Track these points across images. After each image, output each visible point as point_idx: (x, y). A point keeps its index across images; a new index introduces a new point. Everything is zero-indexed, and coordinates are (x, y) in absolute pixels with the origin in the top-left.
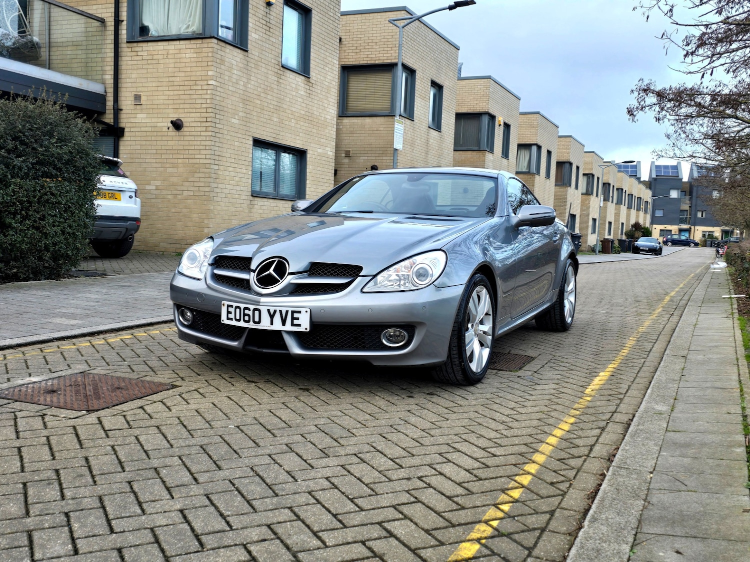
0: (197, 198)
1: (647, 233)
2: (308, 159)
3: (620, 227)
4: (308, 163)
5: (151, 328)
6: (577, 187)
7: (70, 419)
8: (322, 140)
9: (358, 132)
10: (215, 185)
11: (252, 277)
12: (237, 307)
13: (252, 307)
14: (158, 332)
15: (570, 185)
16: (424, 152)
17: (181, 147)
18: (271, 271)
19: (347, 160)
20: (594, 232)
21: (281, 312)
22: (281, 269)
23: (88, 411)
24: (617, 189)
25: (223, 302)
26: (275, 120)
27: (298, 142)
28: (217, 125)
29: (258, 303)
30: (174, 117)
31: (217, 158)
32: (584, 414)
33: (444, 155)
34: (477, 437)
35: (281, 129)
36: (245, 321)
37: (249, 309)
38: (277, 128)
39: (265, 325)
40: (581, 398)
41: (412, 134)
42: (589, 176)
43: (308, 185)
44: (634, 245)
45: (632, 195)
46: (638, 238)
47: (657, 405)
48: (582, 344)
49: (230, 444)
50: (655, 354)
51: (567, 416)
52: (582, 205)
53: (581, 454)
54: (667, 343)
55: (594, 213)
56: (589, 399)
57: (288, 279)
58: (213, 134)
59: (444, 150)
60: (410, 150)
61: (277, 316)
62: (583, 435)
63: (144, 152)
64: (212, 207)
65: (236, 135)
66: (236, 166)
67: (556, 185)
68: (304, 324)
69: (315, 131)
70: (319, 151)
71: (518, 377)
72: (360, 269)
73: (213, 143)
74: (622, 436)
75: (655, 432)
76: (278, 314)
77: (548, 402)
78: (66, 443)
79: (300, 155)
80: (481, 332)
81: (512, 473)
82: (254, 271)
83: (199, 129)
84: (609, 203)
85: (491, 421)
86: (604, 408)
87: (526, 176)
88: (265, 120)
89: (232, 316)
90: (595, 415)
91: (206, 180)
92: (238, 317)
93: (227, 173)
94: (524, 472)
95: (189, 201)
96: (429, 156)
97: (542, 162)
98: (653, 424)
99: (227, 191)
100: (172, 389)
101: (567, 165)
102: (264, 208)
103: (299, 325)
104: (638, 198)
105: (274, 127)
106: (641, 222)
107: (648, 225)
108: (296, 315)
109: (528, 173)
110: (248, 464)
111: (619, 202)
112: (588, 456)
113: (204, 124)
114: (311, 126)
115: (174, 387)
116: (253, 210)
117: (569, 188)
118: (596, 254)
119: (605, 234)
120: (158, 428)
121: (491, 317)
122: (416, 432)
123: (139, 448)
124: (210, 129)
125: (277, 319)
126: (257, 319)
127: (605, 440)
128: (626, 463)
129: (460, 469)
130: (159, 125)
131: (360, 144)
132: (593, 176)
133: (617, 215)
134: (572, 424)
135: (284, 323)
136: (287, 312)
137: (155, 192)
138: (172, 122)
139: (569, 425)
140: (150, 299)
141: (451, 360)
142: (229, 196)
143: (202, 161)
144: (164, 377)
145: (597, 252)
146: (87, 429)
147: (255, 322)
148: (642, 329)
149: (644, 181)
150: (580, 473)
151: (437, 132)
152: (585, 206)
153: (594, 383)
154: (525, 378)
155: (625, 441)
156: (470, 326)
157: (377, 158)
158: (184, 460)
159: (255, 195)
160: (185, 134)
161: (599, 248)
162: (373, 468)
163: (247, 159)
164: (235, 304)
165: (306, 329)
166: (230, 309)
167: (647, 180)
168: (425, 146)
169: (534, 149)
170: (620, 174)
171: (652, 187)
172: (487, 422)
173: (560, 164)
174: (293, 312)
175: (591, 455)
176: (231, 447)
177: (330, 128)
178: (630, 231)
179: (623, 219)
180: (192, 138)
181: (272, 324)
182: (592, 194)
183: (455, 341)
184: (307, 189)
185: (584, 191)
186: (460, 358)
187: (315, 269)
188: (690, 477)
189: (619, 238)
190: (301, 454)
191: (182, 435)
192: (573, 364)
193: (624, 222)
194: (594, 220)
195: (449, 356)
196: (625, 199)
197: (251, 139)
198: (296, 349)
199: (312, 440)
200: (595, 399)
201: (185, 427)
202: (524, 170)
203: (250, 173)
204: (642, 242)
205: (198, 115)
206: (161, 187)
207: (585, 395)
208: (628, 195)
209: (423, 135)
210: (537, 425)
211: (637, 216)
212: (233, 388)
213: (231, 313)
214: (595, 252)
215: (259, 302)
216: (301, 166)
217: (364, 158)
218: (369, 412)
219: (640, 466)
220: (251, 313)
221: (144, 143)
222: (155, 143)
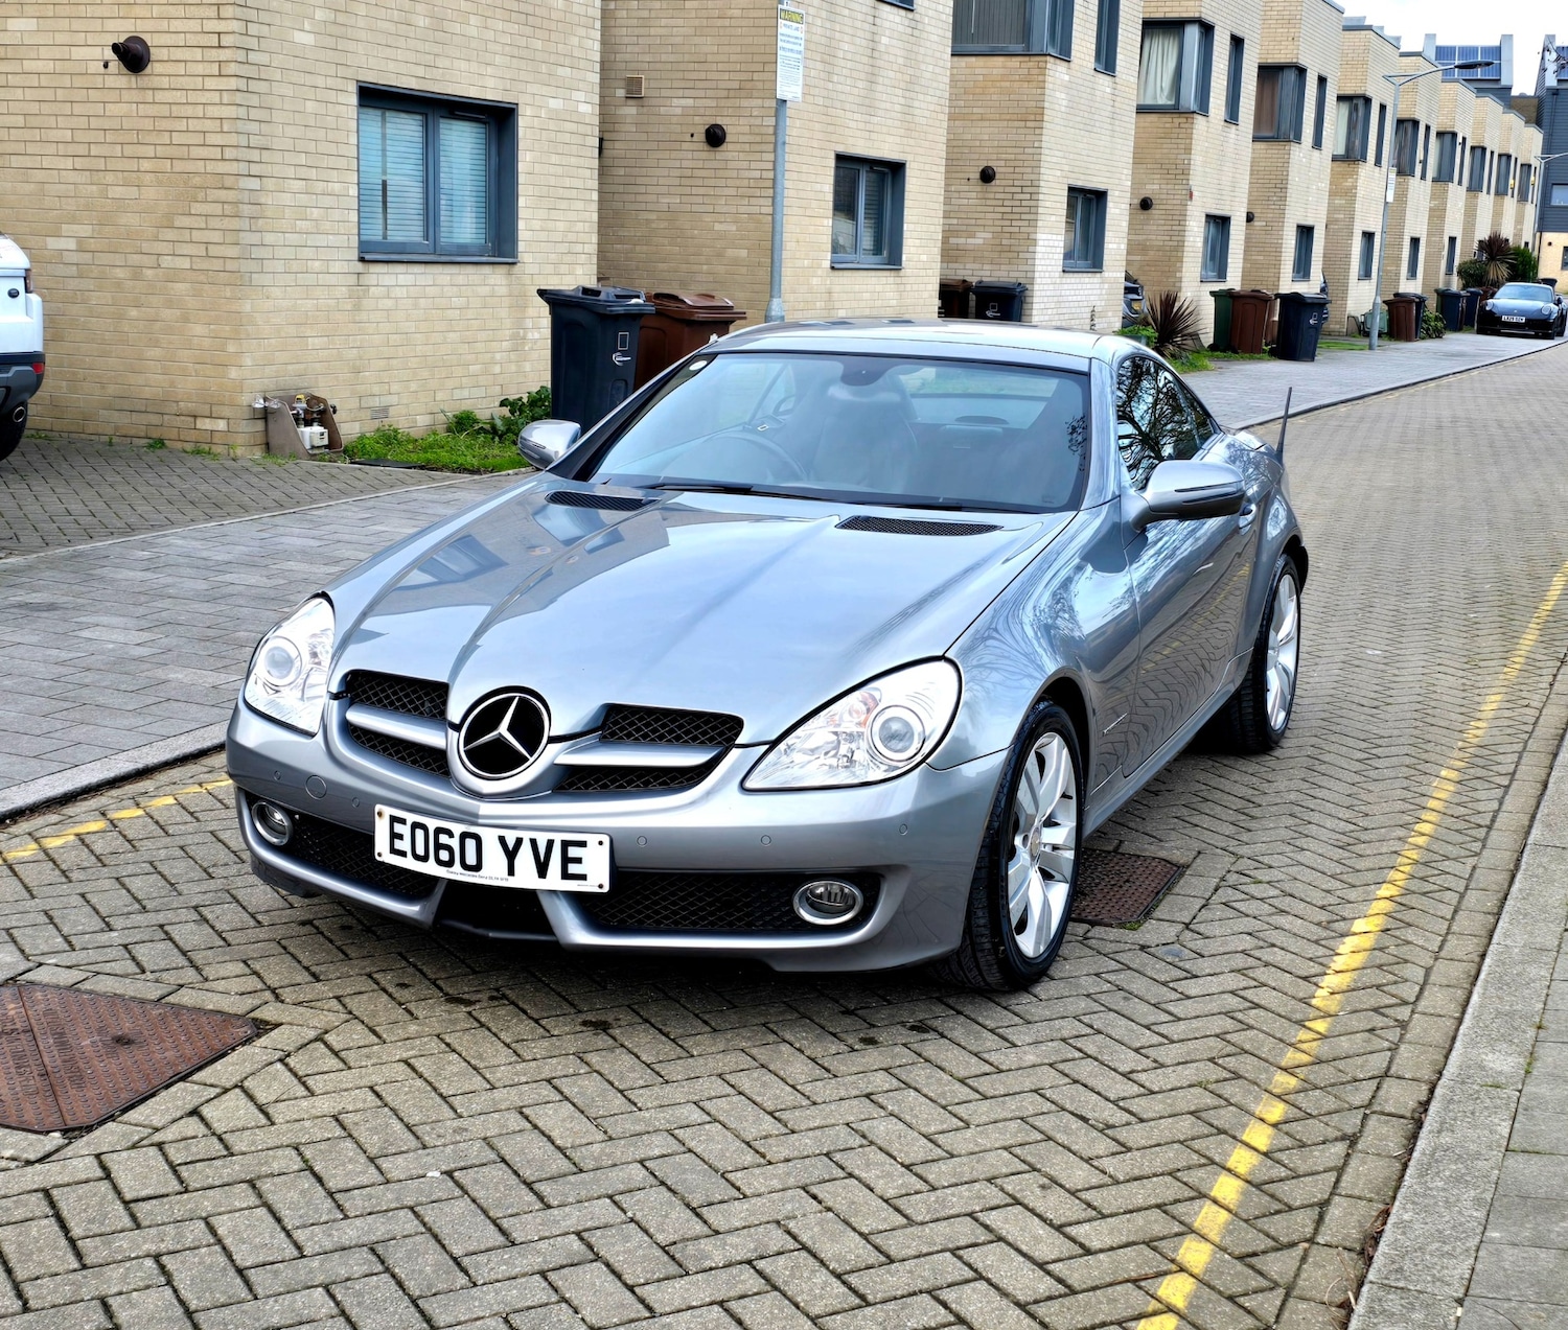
0: (202, 278)
1: (1523, 267)
2: (521, 132)
3: (1445, 253)
4: (521, 145)
5: (146, 785)
6: (1317, 143)
7: (29, 1163)
8: (561, 71)
9: (663, 22)
10: (254, 238)
11: (451, 742)
12: (415, 826)
13: (457, 829)
14: (170, 800)
15: (1298, 138)
16: (863, 76)
17: (148, 124)
18: (503, 729)
19: (630, 110)
20: (1366, 274)
21: (533, 842)
22: (530, 725)
23: (65, 1132)
24: (1440, 134)
25: (378, 807)
26: (421, 22)
27: (491, 82)
28: (253, 57)
29: (471, 818)
30: (121, 31)
31: (255, 155)
32: (1309, 1086)
33: (923, 82)
34: (1043, 1187)
35: (437, 49)
36: (440, 862)
37: (450, 834)
38: (427, 47)
39: (493, 873)
40: (1301, 1024)
41: (828, 25)
42: (1357, 103)
43: (522, 213)
44: (1483, 308)
45: (1484, 149)
46: (1497, 285)
47: (1493, 1051)
48: (1311, 804)
49: (442, 1236)
50: (1502, 841)
51: (1266, 1096)
52: (1332, 194)
53: (1295, 1237)
54: (1539, 786)
55: (1369, 217)
56: (1321, 1026)
57: (552, 755)
58: (242, 84)
59: (923, 67)
60: (823, 75)
61: (525, 854)
62: (1302, 1168)
63: (36, 135)
64: (247, 307)
65: (309, 79)
66: (313, 174)
67: (1256, 139)
68: (596, 874)
69: (539, 44)
70: (553, 104)
71: (1143, 948)
72: (736, 724)
73: (242, 112)
74: (1398, 1166)
75: (1477, 1156)
76: (526, 848)
77: (1219, 1044)
78: (40, 1250)
79: (497, 120)
80: (1048, 849)
81: (1130, 1313)
82: (457, 728)
83: (200, 69)
84: (1414, 183)
85: (1076, 1124)
86: (1359, 1061)
87: (1167, 119)
88: (391, 27)
89: (404, 845)
90: (1334, 1090)
91: (227, 223)
92: (420, 851)
93: (286, 199)
94: (1159, 1306)
95: (180, 287)
96: (880, 88)
97: (1214, 74)
98: (1475, 1127)
99: (289, 253)
100: (259, 1036)
101: (1291, 77)
102: (399, 292)
103: (583, 877)
104: (1500, 156)
105: (420, 46)
106: (1507, 232)
107: (1528, 236)
108: (573, 852)
109: (1175, 110)
110: (496, 1308)
111: (1444, 176)
112: (1311, 1241)
113: (214, 54)
114: (528, 31)
115: (262, 1027)
116: (365, 302)
117: (1294, 147)
118: (1371, 348)
119: (1398, 274)
120: (254, 1187)
121: (1073, 803)
122: (889, 1175)
123: (222, 1260)
124: (232, 68)
125: (525, 858)
126: (471, 860)
127: (1355, 1184)
128: (1400, 1270)
129: (1005, 1302)
130: (78, 53)
131: (672, 58)
132: (1368, 101)
133: (1437, 214)
134: (1275, 1125)
135: (542, 870)
136: (550, 843)
137: (74, 258)
138: (116, 48)
139: (1270, 1131)
140: (120, 663)
141: (971, 939)
142: (295, 266)
143: (211, 167)
144: (227, 992)
145: (1375, 333)
146: (80, 1199)
147: (465, 866)
148: (1477, 732)
149: (1522, 97)
150: (1291, 1302)
151: (903, 12)
152: (1342, 196)
153: (1339, 963)
154: (1160, 951)
155: (1403, 1190)
156: (1018, 841)
157: (723, 103)
158: (339, 1298)
159: (371, 253)
160: (156, 82)
161: (1379, 323)
162: (797, 1306)
163: (343, 150)
164: (411, 818)
165: (601, 886)
166: (398, 828)
167: (1531, 92)
168: (865, 60)
169: (1192, 34)
170: (1449, 85)
171: (1546, 120)
172: (1067, 1130)
173: (1268, 72)
174: (565, 844)
175: (1320, 1239)
176: (443, 1247)
177: (582, 32)
178: (1475, 262)
179: (1453, 226)
180: (179, 96)
181: (511, 872)
182: (1364, 158)
183: (982, 895)
184: (521, 225)
185: (1341, 151)
186: (993, 936)
187: (617, 722)
188: (1549, 1318)
189: (1441, 286)
190: (617, 1266)
191: (316, 1210)
192: (1287, 887)
193: (1458, 234)
194: (1368, 236)
195: (968, 930)
196: (1464, 161)
197: (353, 88)
198: (577, 933)
199: (639, 1216)
200: (1339, 1029)
201: (320, 1180)
202: (1163, 99)
203: (353, 191)
204: (1509, 299)
205: (195, 25)
206: (92, 244)
207: (1312, 1013)
208: (1473, 148)
209: (859, 24)
210: (1190, 1133)
211: (1498, 214)
212: (413, 1028)
213: (400, 837)
214: (1367, 334)
215: (477, 816)
216: (499, 154)
217: (683, 102)
218: (769, 1106)
219: (1435, 1280)
220: (455, 843)
221: (34, 108)
222: (67, 109)
